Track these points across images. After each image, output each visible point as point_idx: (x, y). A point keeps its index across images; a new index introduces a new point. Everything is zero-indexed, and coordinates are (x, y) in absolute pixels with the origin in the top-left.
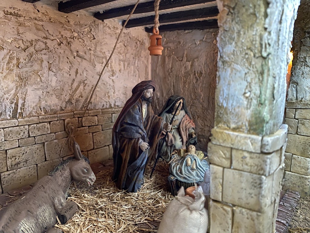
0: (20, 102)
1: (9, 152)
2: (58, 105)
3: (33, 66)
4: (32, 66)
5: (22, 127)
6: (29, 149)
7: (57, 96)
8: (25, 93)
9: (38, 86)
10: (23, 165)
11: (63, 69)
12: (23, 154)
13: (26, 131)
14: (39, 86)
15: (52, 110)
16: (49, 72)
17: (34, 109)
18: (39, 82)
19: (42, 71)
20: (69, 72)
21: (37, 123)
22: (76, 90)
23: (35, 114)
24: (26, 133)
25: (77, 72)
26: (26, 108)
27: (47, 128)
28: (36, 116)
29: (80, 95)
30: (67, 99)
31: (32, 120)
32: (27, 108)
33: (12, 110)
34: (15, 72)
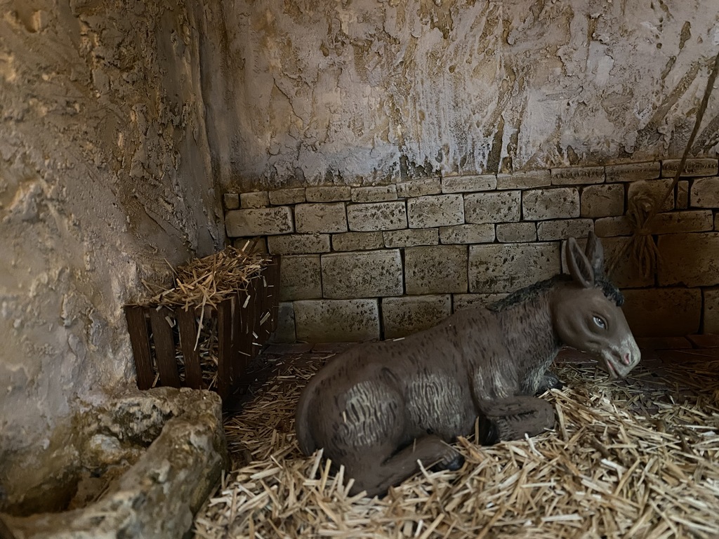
0: (508, 131)
1: (474, 250)
2: (613, 141)
3: (543, 33)
4: (542, 35)
5: (506, 193)
6: (520, 250)
7: (610, 114)
8: (520, 109)
9: (557, 88)
10: (504, 288)
11: (635, 30)
12: (505, 260)
13: (514, 204)
14: (559, 89)
15: (592, 155)
16: (589, 44)
17: (541, 150)
18: (558, 77)
19: (567, 43)
20: (657, 37)
21: (547, 188)
22: (678, 92)
23: (543, 164)
24: (515, 210)
25: (685, 35)
26: (521, 148)
27: (572, 202)
28: (544, 169)
29: (691, 107)
30: (644, 120)
31: (533, 179)
32: (524, 147)
33: (487, 153)
34: (498, 54)
